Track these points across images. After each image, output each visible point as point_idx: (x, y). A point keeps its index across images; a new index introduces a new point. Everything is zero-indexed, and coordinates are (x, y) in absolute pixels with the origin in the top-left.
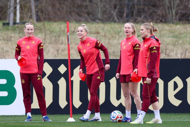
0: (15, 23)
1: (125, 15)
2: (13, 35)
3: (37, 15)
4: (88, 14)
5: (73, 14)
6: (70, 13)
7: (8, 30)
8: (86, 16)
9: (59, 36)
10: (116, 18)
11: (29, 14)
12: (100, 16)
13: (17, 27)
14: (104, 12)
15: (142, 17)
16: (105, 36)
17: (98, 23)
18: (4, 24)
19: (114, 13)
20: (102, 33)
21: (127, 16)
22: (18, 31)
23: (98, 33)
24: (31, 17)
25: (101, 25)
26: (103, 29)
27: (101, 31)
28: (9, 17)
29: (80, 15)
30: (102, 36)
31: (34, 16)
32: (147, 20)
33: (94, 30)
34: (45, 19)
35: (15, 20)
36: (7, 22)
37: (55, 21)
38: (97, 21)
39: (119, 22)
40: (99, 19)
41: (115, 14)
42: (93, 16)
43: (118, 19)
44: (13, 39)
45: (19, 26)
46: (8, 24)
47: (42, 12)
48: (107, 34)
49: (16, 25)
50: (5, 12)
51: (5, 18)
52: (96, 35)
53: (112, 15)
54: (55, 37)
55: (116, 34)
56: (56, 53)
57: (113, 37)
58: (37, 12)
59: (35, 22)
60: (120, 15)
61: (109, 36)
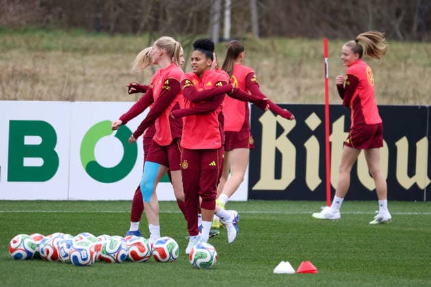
0: (221, 40)
1: (415, 27)
3: (260, 27)
4: (350, 24)
5: (323, 24)
6: (318, 23)
8: (346, 28)
9: (300, 64)
10: (399, 34)
11: (246, 25)
12: (371, 28)
14: (378, 22)
19: (397, 25)
21: (419, 29)
24: (249, 30)
28: (212, 29)
29: (334, 27)
31: (255, 28)
34: (274, 33)
35: (221, 33)
37: (292, 37)
39: (405, 39)
43: (403, 35)
47: (268, 20)
48: (385, 60)
49: (224, 44)
51: (205, 31)
53: (392, 27)
54: (293, 64)
55: (401, 60)
56: (295, 93)
57: (394, 66)
58: (260, 20)
59: (256, 38)
60: (407, 26)
61: (388, 64)
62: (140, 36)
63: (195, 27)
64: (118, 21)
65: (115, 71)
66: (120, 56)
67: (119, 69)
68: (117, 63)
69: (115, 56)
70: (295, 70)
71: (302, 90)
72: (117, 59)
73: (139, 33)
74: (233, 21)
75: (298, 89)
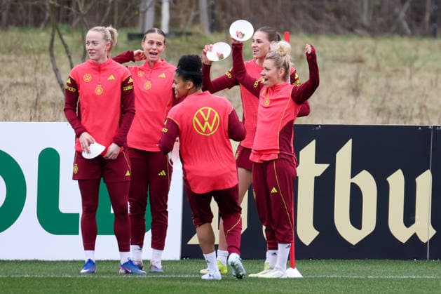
1: (427, 17)
3: (212, 16)
4: (338, 13)
5: (301, 14)
6: (293, 11)
8: (333, 18)
10: (405, 25)
11: (193, 14)
12: (365, 18)
14: (376, 10)
16: (378, 69)
17: (361, 36)
18: (131, 37)
19: (402, 13)
20: (371, 61)
21: (433, 19)
23: (360, 61)
24: (196, 20)
25: (369, 42)
26: (373, 52)
27: (368, 56)
28: (144, 18)
29: (317, 18)
30: (370, 68)
31: (205, 18)
33: (350, 53)
36: (138, 30)
38: (359, 31)
39: (413, 34)
40: (363, 27)
41: (402, 15)
42: (349, 17)
43: (410, 26)
47: (224, 8)
48: (383, 63)
50: (135, 8)
51: (134, 23)
52: (355, 66)
53: (396, 17)
55: (404, 64)
57: (396, 71)
58: (212, 7)
59: (207, 32)
60: (416, 17)
61: (388, 69)
62: (44, 30)
63: (116, 17)
64: (13, 9)
65: (6, 78)
66: (13, 57)
67: (11, 75)
68: (10, 68)
69: (5, 57)
72: (10, 61)
73: (42, 25)
74: (171, 9)
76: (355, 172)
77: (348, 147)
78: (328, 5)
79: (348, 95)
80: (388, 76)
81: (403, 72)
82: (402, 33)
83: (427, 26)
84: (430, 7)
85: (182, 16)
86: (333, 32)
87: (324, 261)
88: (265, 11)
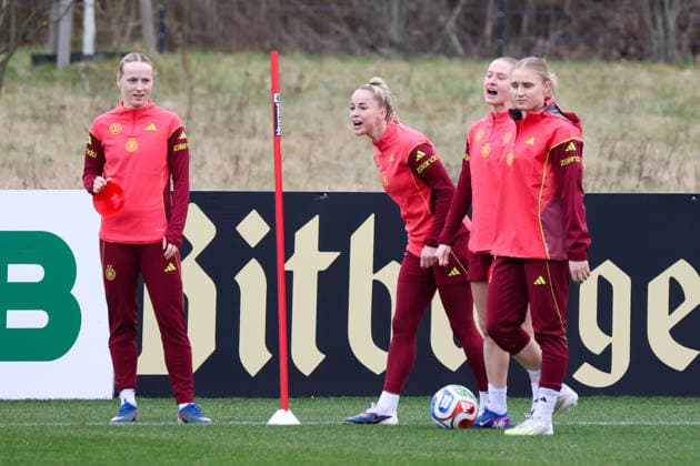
0: (77, 56)
1: (488, 30)
2: (68, 100)
3: (161, 28)
4: (352, 23)
5: (296, 23)
6: (285, 20)
7: (51, 80)
8: (345, 30)
9: (242, 106)
10: (455, 41)
11: (132, 24)
12: (394, 32)
13: (87, 70)
14: (412, 18)
15: (554, 36)
16: (414, 107)
17: (388, 58)
18: (36, 60)
19: (450, 22)
20: (404, 96)
21: (497, 32)
22: (88, 87)
24: (137, 34)
25: (401, 66)
26: (407, 82)
27: (399, 89)
28: (57, 31)
29: (320, 29)
30: (404, 107)
31: (150, 31)
32: (572, 48)
34: (190, 42)
35: (77, 43)
36: (48, 50)
37: (228, 51)
38: (385, 51)
39: (468, 54)
40: (392, 44)
41: (451, 25)
42: (370, 30)
43: (463, 43)
44: (68, 114)
45: (94, 66)
46: (52, 59)
47: (179, 15)
48: (421, 99)
49: (82, 65)
50: (41, 16)
51: (40, 38)
53: (441, 29)
54: (228, 108)
55: (455, 99)
56: (230, 169)
57: (442, 110)
58: (161, 14)
59: (153, 52)
60: (472, 28)
61: (429, 107)
63: (13, 29)
70: (230, 119)
71: (244, 163)
74: (98, 17)
75: (237, 159)
76: (379, 264)
77: (369, 226)
78: (336, 10)
79: (368, 147)
80: (430, 118)
81: (453, 112)
82: (450, 53)
83: (488, 43)
84: (492, 15)
85: (115, 28)
86: (345, 51)
87: (332, 399)
88: (242, 21)
